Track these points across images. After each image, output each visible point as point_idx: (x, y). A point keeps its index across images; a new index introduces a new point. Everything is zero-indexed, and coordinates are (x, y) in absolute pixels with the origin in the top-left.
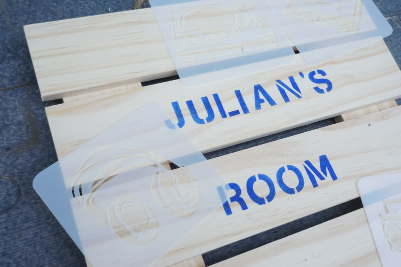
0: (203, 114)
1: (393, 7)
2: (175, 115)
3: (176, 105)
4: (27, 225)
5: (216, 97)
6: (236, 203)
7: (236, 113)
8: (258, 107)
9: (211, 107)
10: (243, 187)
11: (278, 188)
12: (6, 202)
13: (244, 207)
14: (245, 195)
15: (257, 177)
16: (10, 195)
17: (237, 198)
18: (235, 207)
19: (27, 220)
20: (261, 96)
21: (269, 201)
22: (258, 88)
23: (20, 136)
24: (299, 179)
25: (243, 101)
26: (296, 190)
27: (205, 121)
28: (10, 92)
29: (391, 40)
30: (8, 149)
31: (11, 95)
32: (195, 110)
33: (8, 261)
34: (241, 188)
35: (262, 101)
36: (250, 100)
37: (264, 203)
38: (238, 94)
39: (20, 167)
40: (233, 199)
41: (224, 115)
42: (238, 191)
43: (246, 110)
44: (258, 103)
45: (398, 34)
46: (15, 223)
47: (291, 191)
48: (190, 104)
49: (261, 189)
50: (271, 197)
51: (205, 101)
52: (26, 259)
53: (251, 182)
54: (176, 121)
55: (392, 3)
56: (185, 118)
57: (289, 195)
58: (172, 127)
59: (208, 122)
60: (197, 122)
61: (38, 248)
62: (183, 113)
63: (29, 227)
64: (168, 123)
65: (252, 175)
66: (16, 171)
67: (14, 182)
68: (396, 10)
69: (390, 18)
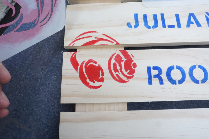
0: (151, 23)
2: (134, 21)
3: (136, 16)
5: (162, 15)
6: (157, 79)
7: (173, 26)
8: (188, 25)
9: (157, 20)
10: (164, 71)
11: (188, 77)
13: (162, 83)
14: (164, 76)
15: (175, 67)
17: (158, 77)
18: (156, 81)
20: (192, 20)
21: (179, 84)
22: (191, 15)
24: (205, 75)
25: (179, 21)
26: (200, 82)
27: (151, 27)
32: (147, 20)
34: (163, 71)
35: (192, 23)
37: (176, 84)
38: (177, 16)
40: (155, 76)
41: (164, 26)
42: (160, 72)
43: (179, 26)
44: (189, 23)
47: (196, 81)
48: (145, 17)
49: (176, 75)
50: (181, 82)
51: (155, 17)
54: (133, 24)
56: (139, 23)
57: (194, 84)
58: (131, 27)
59: (153, 28)
60: (146, 27)
62: (139, 20)
64: (129, 25)
65: (172, 65)
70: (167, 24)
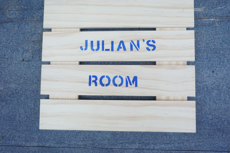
0: (95, 47)
1: (220, 14)
2: (85, 45)
3: (86, 41)
4: (33, 67)
5: (103, 42)
6: (94, 83)
7: (108, 50)
8: (118, 50)
9: (99, 45)
10: (99, 78)
11: (111, 83)
12: (29, 59)
13: (96, 85)
14: (98, 81)
15: (105, 76)
16: (30, 57)
17: (95, 82)
18: (93, 84)
19: (33, 66)
20: (121, 46)
21: (106, 86)
22: (122, 42)
23: (38, 38)
24: (121, 82)
25: (113, 46)
27: (95, 50)
28: (39, 21)
29: (208, 31)
30: (33, 42)
31: (39, 23)
32: (93, 45)
33: (25, 76)
34: (98, 78)
35: (121, 48)
36: (116, 46)
37: (104, 86)
38: (112, 43)
39: (35, 49)
40: (93, 81)
41: (103, 50)
42: (96, 79)
43: (112, 50)
45: (214, 29)
46: (29, 66)
48: (92, 42)
49: (105, 81)
50: (107, 85)
51: (98, 42)
52: (30, 78)
53: (103, 77)
54: (84, 48)
55: (221, 11)
56: (88, 47)
57: (115, 87)
58: (82, 49)
59: (96, 51)
60: (92, 50)
61: (34, 75)
62: (88, 45)
63: (33, 68)
64: (81, 48)
65: (104, 75)
66: (34, 50)
67: (32, 53)
68: (221, 15)
69: (215, 19)
70: (105, 48)
